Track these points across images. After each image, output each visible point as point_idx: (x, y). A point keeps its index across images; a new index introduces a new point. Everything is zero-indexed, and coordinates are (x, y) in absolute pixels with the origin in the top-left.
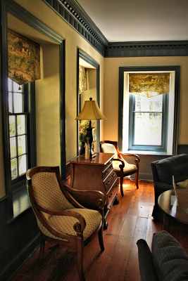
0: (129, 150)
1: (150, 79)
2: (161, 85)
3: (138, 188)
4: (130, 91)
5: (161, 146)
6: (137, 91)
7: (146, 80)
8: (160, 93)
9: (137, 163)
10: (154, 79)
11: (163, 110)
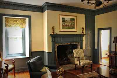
0: (6, 57)
1: (16, 21)
2: (22, 24)
3: (15, 76)
4: (6, 26)
5: (23, 53)
6: (9, 27)
7: (14, 21)
8: (21, 28)
9: (14, 63)
10: (19, 21)
11: (23, 36)
